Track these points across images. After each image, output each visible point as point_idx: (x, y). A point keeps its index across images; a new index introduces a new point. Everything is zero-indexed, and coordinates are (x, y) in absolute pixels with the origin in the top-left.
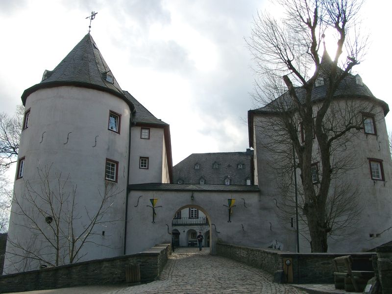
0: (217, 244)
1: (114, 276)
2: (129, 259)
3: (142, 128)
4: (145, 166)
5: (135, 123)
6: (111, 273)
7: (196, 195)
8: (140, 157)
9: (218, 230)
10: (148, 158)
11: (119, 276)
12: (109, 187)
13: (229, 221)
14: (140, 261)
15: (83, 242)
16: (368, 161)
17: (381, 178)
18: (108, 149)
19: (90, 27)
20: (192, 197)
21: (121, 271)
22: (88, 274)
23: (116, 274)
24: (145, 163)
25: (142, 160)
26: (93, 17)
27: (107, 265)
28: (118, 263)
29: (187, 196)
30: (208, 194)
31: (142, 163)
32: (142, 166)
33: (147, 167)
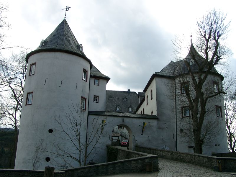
0: (136, 147)
1: (137, 168)
2: (145, 159)
3: (95, 79)
4: (96, 101)
5: (92, 76)
6: (136, 167)
7: (125, 119)
8: (94, 96)
9: (136, 139)
10: (98, 96)
11: (140, 168)
12: (82, 113)
13: (142, 134)
14: (150, 161)
15: (94, 148)
16: (215, 107)
17: (220, 116)
18: (82, 91)
19: (65, 15)
20: (123, 120)
21: (141, 166)
22: (124, 167)
23: (138, 167)
24: (96, 99)
25: (95, 97)
26: (68, 9)
27: (134, 162)
28: (140, 161)
29: (120, 119)
30: (131, 119)
31: (95, 99)
32: (95, 101)
33: (97, 102)
